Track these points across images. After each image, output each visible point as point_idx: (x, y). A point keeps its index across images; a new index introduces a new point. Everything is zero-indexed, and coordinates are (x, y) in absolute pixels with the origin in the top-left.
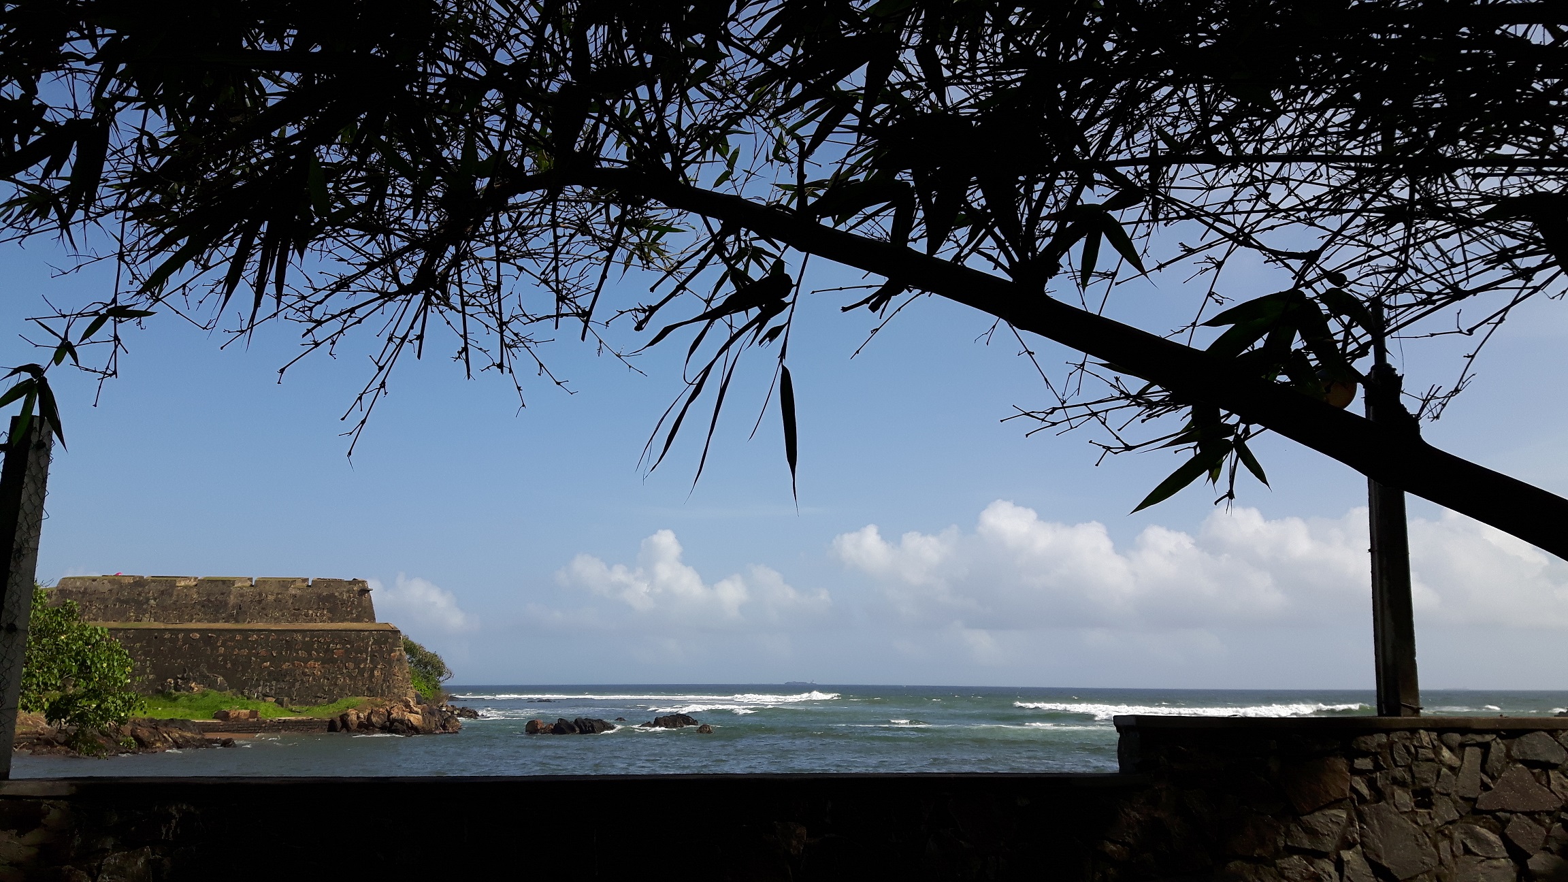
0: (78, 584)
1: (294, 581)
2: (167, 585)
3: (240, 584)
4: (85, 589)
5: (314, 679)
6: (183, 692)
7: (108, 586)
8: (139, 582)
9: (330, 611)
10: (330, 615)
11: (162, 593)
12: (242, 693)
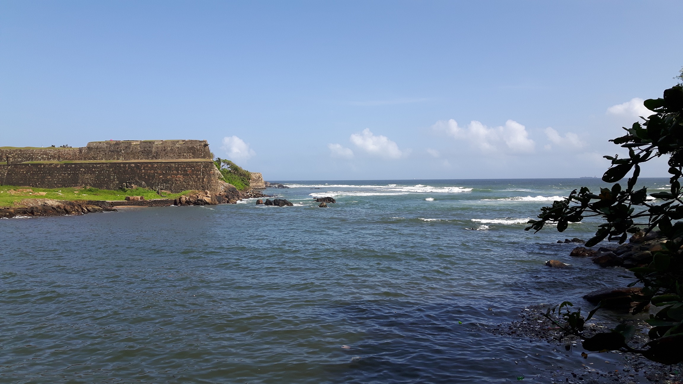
0: (94, 145)
1: (178, 141)
2: (128, 144)
3: (157, 143)
4: (97, 147)
5: (180, 182)
6: (129, 188)
7: (106, 145)
8: (118, 143)
9: (193, 154)
10: (193, 155)
11: (126, 147)
12: (152, 188)
